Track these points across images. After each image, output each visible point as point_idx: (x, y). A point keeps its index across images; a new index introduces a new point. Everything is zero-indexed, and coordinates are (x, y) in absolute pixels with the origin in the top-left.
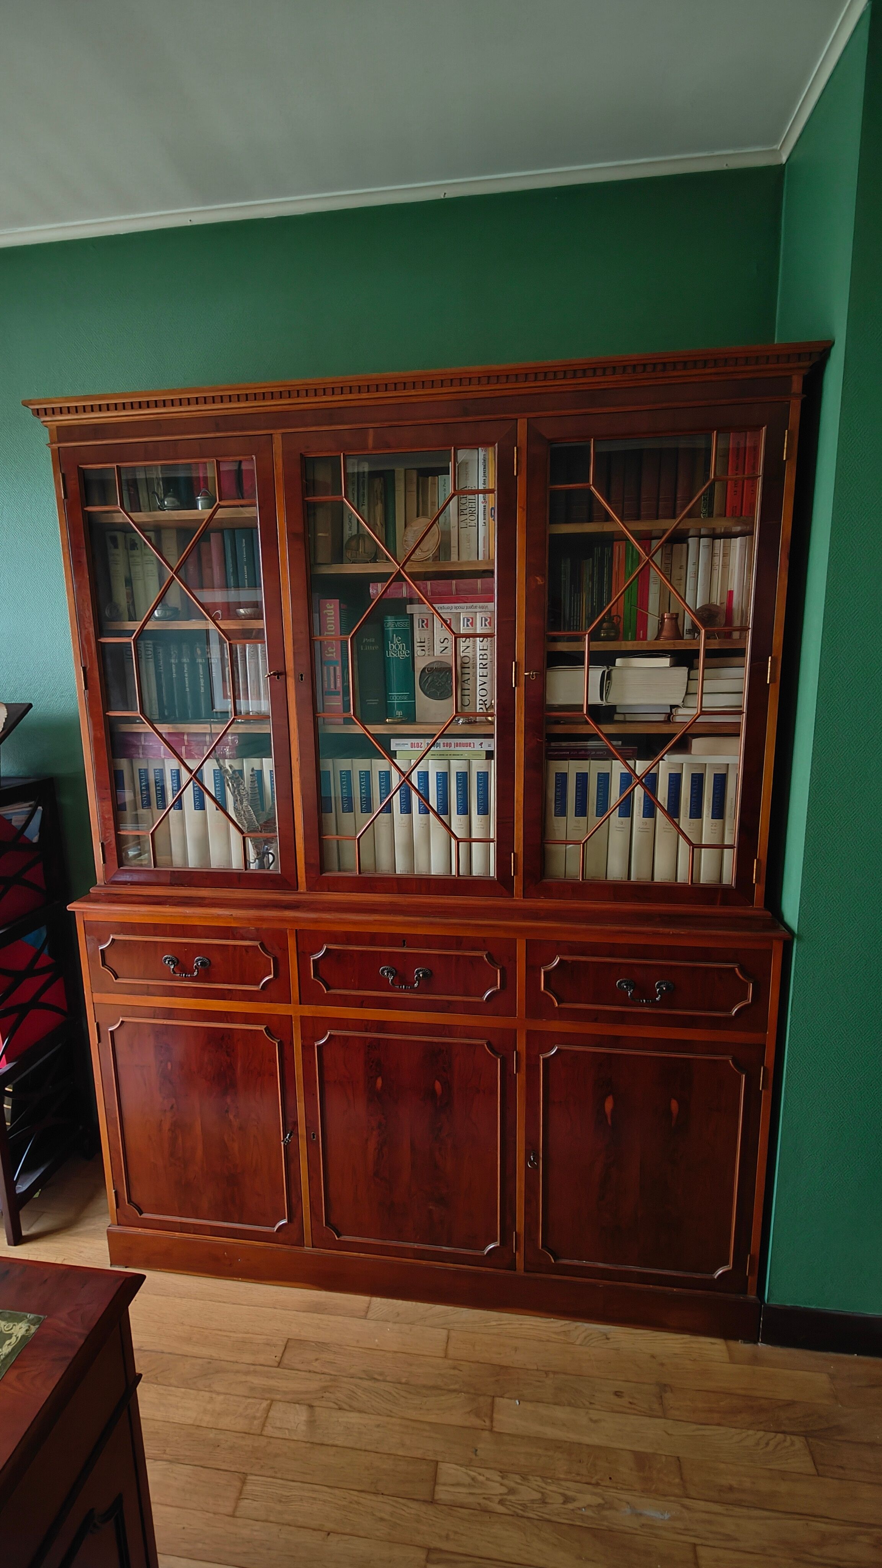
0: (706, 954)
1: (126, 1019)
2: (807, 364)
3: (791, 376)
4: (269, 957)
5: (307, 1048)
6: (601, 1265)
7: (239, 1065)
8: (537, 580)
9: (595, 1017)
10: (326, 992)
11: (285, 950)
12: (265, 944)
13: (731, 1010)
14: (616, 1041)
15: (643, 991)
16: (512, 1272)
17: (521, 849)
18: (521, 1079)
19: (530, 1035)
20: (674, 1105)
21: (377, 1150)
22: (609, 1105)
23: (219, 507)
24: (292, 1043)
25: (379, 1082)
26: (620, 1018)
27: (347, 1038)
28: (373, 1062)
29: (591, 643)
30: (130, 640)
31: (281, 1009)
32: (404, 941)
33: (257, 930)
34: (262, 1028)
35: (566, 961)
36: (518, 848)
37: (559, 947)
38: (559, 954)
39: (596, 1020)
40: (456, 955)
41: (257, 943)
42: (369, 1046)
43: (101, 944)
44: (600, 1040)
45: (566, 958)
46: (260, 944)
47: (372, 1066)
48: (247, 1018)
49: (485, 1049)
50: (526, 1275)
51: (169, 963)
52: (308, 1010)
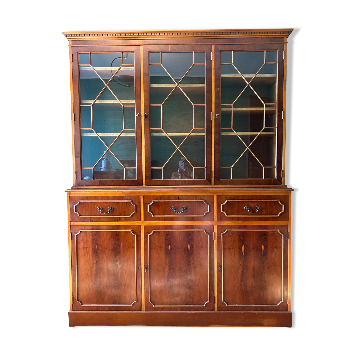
0: (270, 197)
1: (82, 231)
2: (288, 34)
3: (284, 38)
4: (134, 205)
5: (146, 237)
6: (242, 305)
7: (122, 244)
8: (218, 89)
9: (238, 219)
10: (153, 216)
11: (140, 203)
12: (133, 201)
13: (277, 214)
14: (244, 227)
15: (253, 210)
16: (213, 312)
17: (214, 170)
18: (216, 242)
19: (218, 226)
20: (263, 247)
21: (168, 272)
22: (243, 248)
23: (122, 66)
24: (140, 235)
25: (170, 247)
26: (246, 219)
27: (159, 232)
28: (168, 240)
29: (233, 108)
30: (91, 105)
31: (137, 223)
32: (179, 198)
33: (130, 196)
34: (130, 230)
35: (229, 201)
36: (213, 170)
37: (226, 197)
38: (227, 200)
39: (238, 220)
40: (195, 202)
41: (130, 201)
42: (166, 234)
43: (75, 204)
44: (240, 227)
45: (229, 200)
46: (131, 201)
47: (167, 241)
48: (125, 227)
49: (204, 232)
50: (218, 312)
51: (99, 209)
52: (147, 223)
